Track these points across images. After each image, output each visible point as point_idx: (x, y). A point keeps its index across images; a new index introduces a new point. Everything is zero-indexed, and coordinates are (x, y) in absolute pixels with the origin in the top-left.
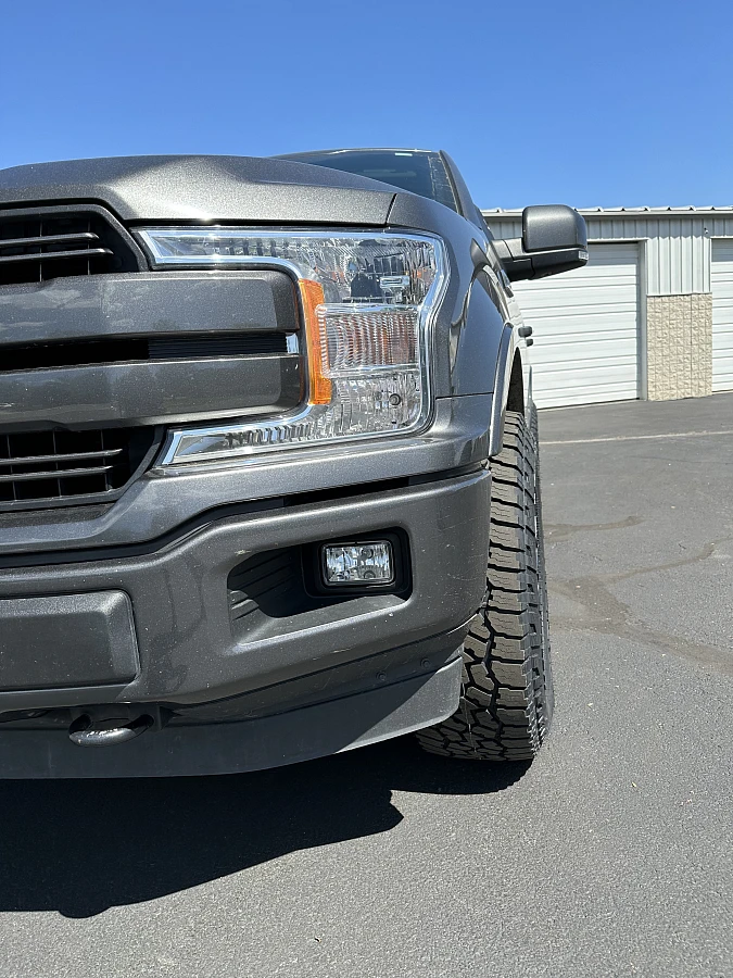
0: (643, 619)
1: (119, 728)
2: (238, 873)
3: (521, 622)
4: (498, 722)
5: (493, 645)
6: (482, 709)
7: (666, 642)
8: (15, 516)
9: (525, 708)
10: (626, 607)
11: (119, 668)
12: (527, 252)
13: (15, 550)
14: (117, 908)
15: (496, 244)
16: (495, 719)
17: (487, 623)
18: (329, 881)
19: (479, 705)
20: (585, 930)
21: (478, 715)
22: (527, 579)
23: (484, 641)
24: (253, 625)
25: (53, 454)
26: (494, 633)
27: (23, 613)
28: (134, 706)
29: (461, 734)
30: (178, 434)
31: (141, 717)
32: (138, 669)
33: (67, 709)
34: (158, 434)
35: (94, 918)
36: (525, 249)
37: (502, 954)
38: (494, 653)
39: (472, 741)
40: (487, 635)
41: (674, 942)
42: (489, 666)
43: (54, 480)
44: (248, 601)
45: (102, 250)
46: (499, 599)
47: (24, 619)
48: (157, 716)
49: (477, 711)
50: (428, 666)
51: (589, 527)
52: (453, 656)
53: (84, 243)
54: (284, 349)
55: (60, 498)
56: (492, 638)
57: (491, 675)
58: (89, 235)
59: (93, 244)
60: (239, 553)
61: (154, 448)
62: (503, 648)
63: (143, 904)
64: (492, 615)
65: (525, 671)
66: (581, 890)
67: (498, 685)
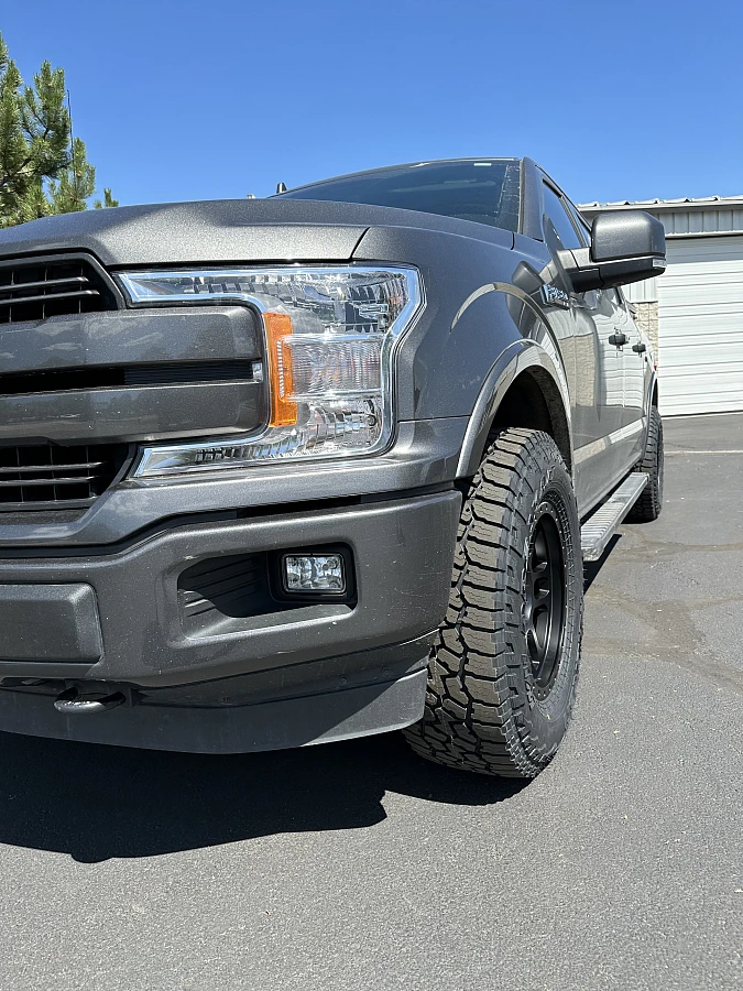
0: (715, 650)
1: (92, 701)
2: (223, 846)
3: (494, 639)
4: (476, 736)
5: (467, 661)
6: (460, 722)
7: (729, 676)
8: (17, 515)
9: (500, 725)
10: (700, 636)
11: (84, 650)
12: (595, 261)
13: (13, 545)
14: (117, 859)
15: (560, 254)
16: (472, 733)
17: (461, 639)
18: (298, 864)
19: (455, 717)
20: (513, 947)
21: (455, 727)
22: (506, 598)
23: (459, 656)
24: (207, 623)
25: (49, 464)
26: (467, 649)
27: (13, 597)
28: (110, 684)
29: (443, 743)
30: (147, 451)
31: (117, 694)
32: (102, 652)
33: (61, 681)
34: (131, 450)
35: (96, 865)
36: (592, 259)
37: (426, 954)
38: (467, 668)
39: (456, 753)
40: (460, 650)
41: (597, 973)
42: (462, 680)
43: (50, 487)
44: (204, 601)
45: (89, 292)
46: (473, 616)
47: (14, 603)
48: (128, 694)
49: (455, 723)
50: (386, 674)
51: (702, 547)
52: (415, 667)
53: (76, 287)
54: (249, 376)
55: (56, 502)
56: (465, 653)
57: (465, 689)
58: (80, 279)
59: (85, 286)
60: (187, 558)
61: (128, 461)
62: (475, 663)
63: (137, 859)
64: (466, 631)
65: (497, 688)
66: (527, 910)
67: (472, 700)
